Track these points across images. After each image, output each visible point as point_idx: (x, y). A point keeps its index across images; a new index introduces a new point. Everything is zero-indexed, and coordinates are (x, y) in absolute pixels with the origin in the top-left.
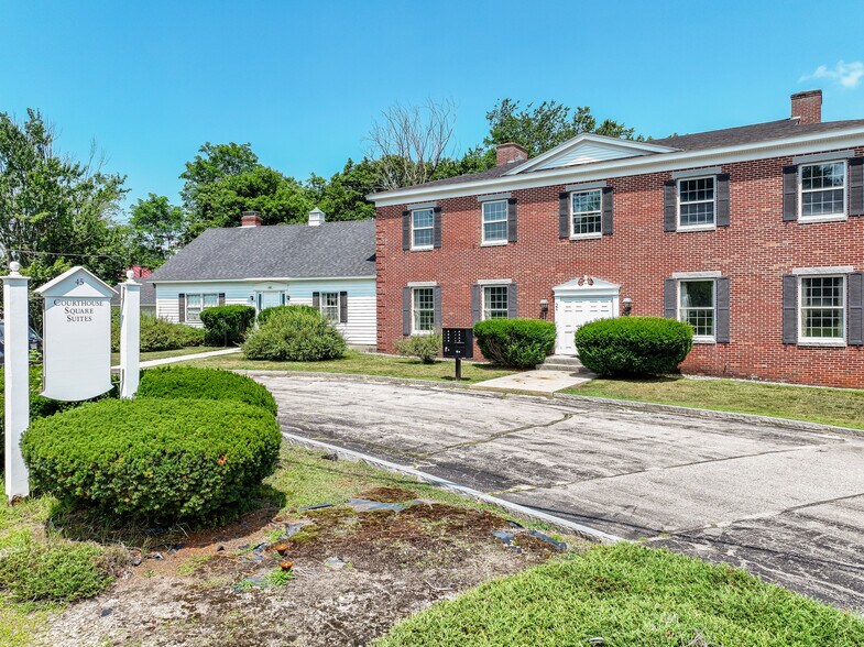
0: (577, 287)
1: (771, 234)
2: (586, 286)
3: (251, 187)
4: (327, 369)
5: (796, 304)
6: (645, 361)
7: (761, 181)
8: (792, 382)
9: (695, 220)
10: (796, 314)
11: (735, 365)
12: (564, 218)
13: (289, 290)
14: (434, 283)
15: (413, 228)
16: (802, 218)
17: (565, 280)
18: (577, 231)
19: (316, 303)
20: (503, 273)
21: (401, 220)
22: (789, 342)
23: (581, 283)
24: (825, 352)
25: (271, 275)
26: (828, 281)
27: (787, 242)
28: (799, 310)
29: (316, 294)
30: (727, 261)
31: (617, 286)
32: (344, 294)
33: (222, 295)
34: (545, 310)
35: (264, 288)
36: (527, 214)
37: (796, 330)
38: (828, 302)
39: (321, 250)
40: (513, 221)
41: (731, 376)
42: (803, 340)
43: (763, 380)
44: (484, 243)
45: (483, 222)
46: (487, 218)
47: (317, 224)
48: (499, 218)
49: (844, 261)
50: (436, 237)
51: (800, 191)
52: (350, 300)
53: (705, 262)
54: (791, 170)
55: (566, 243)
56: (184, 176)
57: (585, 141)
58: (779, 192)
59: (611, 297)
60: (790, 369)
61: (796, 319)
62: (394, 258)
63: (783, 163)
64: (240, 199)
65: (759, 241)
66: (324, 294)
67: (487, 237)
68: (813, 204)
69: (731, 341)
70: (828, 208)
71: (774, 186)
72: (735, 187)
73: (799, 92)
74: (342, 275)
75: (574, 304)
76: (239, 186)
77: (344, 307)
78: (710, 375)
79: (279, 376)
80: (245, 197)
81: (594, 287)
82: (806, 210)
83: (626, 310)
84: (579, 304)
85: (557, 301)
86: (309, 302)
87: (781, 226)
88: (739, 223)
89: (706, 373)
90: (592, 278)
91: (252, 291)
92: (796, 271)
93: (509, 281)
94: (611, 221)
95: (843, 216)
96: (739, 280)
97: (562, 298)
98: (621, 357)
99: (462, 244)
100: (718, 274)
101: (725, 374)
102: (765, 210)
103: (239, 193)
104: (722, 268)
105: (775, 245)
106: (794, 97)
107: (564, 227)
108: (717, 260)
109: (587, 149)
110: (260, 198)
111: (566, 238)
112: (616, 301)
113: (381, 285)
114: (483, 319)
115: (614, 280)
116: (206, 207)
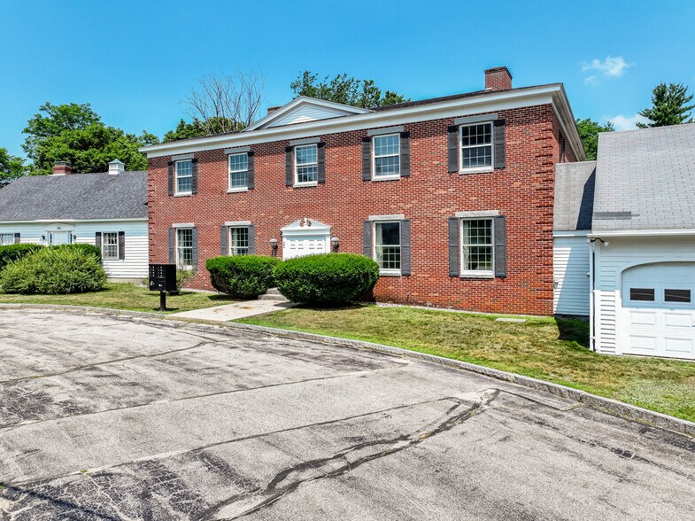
0: (299, 228)
1: (439, 184)
2: (306, 227)
3: (82, 141)
4: (60, 302)
5: (458, 242)
6: (325, 293)
7: (432, 139)
8: (456, 308)
9: (386, 171)
10: (458, 251)
11: (416, 294)
12: (289, 167)
13: (76, 230)
14: (192, 225)
15: (177, 177)
16: (462, 170)
17: (290, 221)
18: (300, 180)
19: (99, 242)
20: (244, 215)
21: (167, 169)
22: (454, 275)
23: (301, 225)
24: (480, 282)
25: (59, 217)
26: (481, 223)
27: (451, 190)
28: (462, 248)
29: (98, 234)
30: (408, 206)
31: (329, 227)
32: (122, 234)
33: (18, 235)
34: (276, 248)
35: (54, 228)
36: (263, 165)
37: (459, 264)
38: (482, 240)
39: (110, 196)
40: (251, 171)
41: (412, 304)
42: (465, 272)
43: (436, 307)
44: (231, 189)
45: (230, 171)
46: (233, 168)
47: (116, 173)
48: (242, 168)
49: (491, 206)
50: (193, 184)
51: (461, 146)
52: (127, 238)
53: (392, 206)
54: (453, 129)
55: (291, 190)
56: (27, 131)
57: (304, 103)
58: (445, 148)
59: (324, 236)
60: (455, 297)
61: (458, 255)
62: (161, 203)
63: (447, 123)
64: (71, 151)
65: (431, 189)
66: (105, 234)
67: (233, 184)
68: (471, 158)
69: (412, 273)
70: (481, 162)
71: (441, 143)
72: (414, 143)
73: (492, 68)
74: (119, 217)
75: (297, 242)
76: (71, 139)
77: (122, 245)
78: (397, 303)
79: (12, 308)
80: (77, 149)
81: (312, 227)
82: (466, 163)
83: (336, 248)
84: (301, 243)
85: (284, 240)
86: (92, 241)
87: (447, 177)
88: (417, 173)
89: (395, 301)
90: (310, 220)
91: (43, 231)
92: (458, 214)
93: (249, 223)
94: (324, 171)
95: (490, 168)
96: (417, 222)
97: (288, 237)
98: (305, 288)
99: (214, 191)
100: (402, 217)
101: (408, 302)
102: (436, 163)
103: (71, 146)
104: (405, 212)
105: (443, 192)
106: (488, 72)
107: (290, 177)
108: (401, 204)
109: (305, 109)
110: (90, 151)
111: (291, 186)
112: (328, 239)
113: (152, 226)
114: (230, 254)
115: (326, 222)
116: (43, 159)
